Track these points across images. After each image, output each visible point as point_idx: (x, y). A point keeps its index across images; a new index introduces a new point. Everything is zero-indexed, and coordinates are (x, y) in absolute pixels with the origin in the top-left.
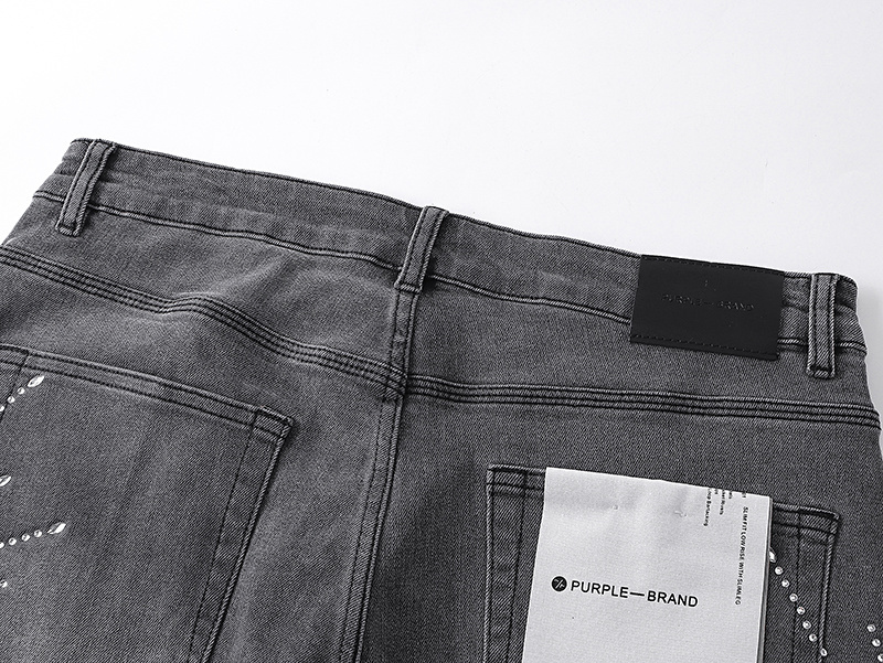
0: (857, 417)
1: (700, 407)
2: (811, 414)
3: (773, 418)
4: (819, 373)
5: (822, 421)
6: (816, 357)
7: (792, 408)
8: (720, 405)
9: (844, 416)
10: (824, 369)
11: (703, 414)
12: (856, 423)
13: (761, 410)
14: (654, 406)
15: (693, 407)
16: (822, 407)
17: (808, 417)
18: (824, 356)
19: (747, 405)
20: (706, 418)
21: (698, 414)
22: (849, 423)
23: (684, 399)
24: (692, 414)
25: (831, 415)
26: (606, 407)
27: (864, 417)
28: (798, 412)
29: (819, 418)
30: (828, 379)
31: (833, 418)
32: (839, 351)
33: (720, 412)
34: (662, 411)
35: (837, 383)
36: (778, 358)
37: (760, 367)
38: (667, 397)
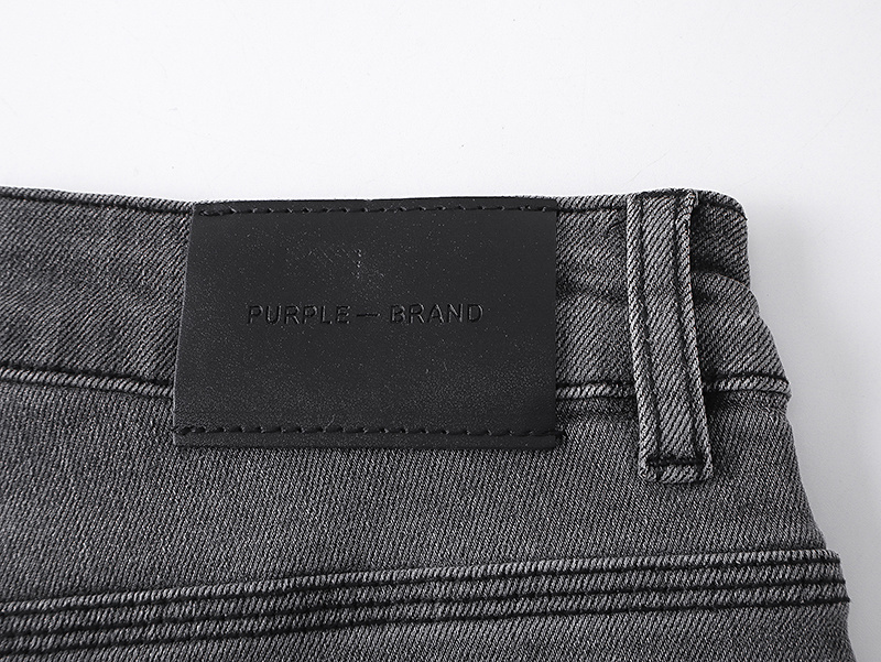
0: (784, 584)
1: (371, 604)
2: (663, 590)
3: (563, 613)
4: (672, 473)
5: (694, 607)
6: (659, 432)
7: (610, 581)
8: (421, 591)
9: (749, 586)
10: (681, 462)
11: (382, 622)
12: (784, 604)
13: (531, 596)
14: (247, 625)
15: (355, 606)
16: (688, 568)
17: (655, 600)
18: (679, 426)
19: (492, 588)
20: (392, 632)
21: (368, 623)
22: (764, 605)
23: (328, 588)
24: (352, 625)
25: (713, 588)
26: (124, 644)
27: (804, 582)
28: (629, 590)
29: (684, 599)
30: (699, 482)
31: (721, 597)
32: (717, 402)
33: (424, 610)
34: (272, 633)
35: (723, 493)
36: (561, 438)
37: (518, 473)
38: (279, 593)
